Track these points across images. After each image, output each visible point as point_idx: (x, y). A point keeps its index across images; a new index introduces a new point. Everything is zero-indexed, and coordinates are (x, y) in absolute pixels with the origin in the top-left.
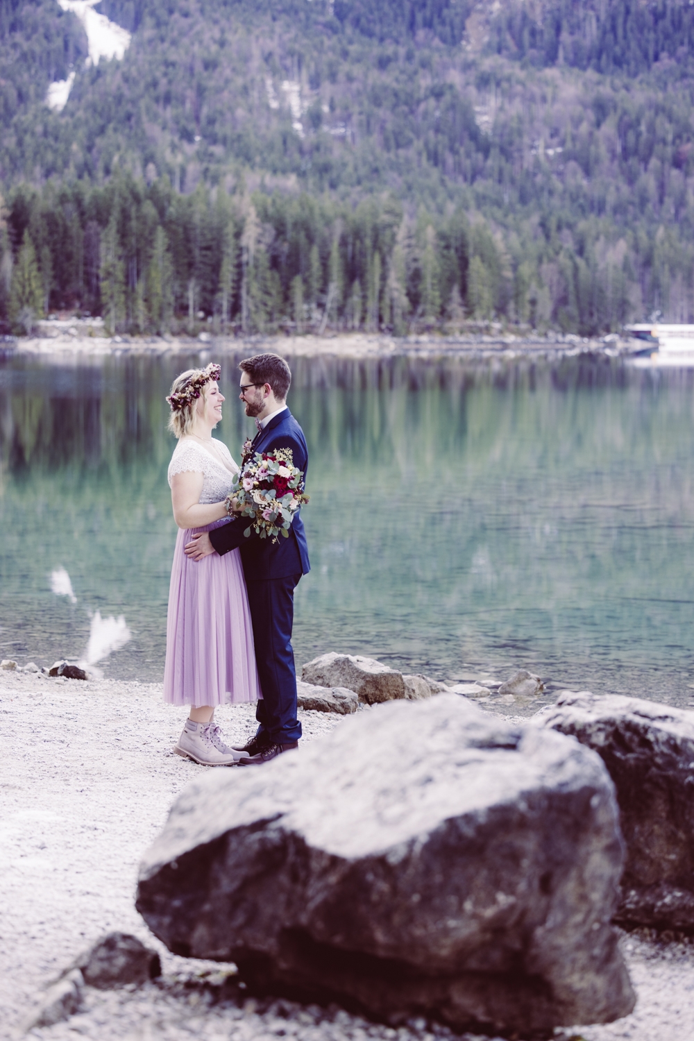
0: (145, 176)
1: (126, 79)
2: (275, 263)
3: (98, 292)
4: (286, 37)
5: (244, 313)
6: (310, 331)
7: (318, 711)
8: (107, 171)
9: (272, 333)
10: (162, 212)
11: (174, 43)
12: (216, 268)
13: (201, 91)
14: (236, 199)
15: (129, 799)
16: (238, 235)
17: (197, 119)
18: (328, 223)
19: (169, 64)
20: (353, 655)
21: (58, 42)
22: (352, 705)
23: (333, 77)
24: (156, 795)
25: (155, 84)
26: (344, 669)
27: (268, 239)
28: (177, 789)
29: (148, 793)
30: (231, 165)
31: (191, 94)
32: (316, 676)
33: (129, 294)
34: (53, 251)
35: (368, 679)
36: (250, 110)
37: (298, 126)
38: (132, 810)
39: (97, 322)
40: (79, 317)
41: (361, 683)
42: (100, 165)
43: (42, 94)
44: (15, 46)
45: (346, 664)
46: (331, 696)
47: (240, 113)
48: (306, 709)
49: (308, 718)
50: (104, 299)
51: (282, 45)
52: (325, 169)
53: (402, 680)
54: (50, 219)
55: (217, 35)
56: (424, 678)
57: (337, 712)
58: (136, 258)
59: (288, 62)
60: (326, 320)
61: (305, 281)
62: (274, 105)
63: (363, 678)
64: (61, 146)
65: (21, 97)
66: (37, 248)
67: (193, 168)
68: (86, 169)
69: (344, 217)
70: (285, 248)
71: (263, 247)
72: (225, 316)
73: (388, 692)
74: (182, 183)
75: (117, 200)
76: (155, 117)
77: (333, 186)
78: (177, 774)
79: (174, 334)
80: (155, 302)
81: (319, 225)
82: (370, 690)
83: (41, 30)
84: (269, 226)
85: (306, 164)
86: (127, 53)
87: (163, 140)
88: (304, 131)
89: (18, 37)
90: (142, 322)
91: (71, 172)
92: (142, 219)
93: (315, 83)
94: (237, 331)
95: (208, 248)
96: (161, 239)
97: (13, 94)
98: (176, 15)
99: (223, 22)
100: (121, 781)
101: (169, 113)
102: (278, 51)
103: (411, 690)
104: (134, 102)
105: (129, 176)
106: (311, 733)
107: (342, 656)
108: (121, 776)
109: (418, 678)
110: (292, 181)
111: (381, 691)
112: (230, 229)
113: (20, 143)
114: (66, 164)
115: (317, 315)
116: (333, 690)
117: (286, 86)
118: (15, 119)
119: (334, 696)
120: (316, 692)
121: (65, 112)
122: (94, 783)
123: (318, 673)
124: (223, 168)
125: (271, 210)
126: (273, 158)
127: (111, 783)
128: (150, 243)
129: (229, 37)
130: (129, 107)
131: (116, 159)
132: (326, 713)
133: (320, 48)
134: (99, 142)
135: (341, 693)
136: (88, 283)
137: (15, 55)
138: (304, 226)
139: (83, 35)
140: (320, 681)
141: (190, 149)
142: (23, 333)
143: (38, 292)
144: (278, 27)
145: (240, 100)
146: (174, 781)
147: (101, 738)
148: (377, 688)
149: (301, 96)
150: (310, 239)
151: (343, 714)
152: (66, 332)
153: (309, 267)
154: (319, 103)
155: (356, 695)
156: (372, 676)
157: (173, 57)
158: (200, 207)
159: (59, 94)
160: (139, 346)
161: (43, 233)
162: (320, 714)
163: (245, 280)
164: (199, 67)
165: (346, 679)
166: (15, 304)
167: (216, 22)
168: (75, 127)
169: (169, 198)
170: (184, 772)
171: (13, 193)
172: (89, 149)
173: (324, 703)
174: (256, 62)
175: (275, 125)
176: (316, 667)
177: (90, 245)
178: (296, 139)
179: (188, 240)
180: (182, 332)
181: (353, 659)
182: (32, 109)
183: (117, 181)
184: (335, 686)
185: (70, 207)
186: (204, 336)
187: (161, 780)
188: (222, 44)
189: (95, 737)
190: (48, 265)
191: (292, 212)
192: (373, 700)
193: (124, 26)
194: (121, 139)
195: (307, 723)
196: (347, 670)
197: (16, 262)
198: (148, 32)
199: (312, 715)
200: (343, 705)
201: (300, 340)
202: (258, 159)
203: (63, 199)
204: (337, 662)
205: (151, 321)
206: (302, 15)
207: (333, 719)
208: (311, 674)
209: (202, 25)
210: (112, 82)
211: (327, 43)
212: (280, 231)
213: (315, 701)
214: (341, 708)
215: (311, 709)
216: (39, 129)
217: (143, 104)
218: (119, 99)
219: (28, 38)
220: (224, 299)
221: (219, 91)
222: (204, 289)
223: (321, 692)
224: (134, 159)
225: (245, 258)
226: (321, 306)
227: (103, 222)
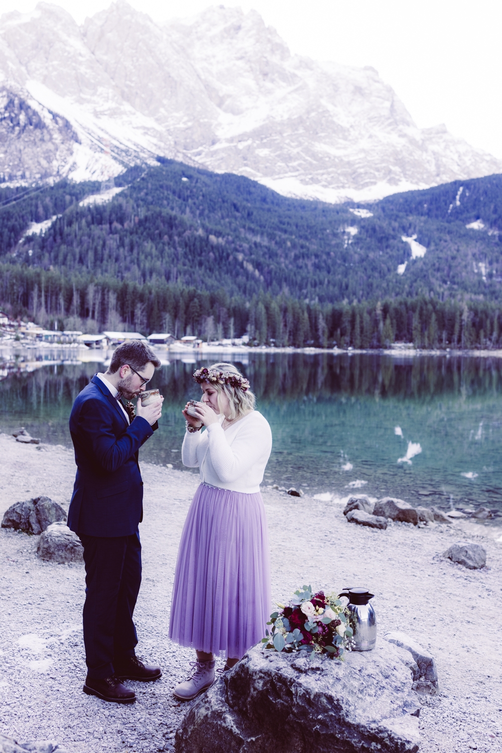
0: (430, 295)
1: (424, 263)
2: (474, 325)
3: (411, 334)
4: (481, 248)
5: (463, 342)
6: (486, 348)
8: (417, 294)
9: (472, 349)
10: (434, 307)
11: (441, 251)
12: (453, 326)
13: (450, 267)
14: (461, 303)
16: (461, 315)
17: (448, 276)
18: (494, 311)
19: (439, 258)
21: (401, 252)
23: (497, 261)
25: (434, 265)
27: (472, 317)
30: (460, 291)
31: (446, 268)
33: (422, 335)
34: (397, 321)
36: (467, 273)
37: (484, 278)
39: (411, 345)
40: (405, 342)
42: (414, 292)
43: (396, 269)
44: (387, 253)
47: (464, 274)
50: (414, 337)
51: (479, 251)
52: (493, 293)
54: (396, 310)
55: (456, 247)
58: (425, 323)
59: (481, 256)
60: (492, 345)
61: (485, 331)
62: (476, 271)
64: (401, 286)
65: (389, 270)
66: (392, 320)
67: (446, 293)
68: (410, 294)
69: (499, 309)
70: (478, 320)
71: (470, 320)
72: (456, 343)
74: (443, 297)
75: (419, 304)
76: (433, 276)
77: (496, 298)
79: (438, 349)
80: (431, 338)
81: (490, 312)
83: (396, 248)
84: (472, 312)
85: (487, 291)
86: (425, 256)
87: (436, 283)
88: (487, 279)
89: (388, 250)
90: (426, 345)
91: (404, 295)
92: (427, 310)
93: (491, 263)
94: (460, 348)
95: (450, 320)
96: (434, 317)
97: (386, 269)
98: (442, 242)
99: (459, 244)
101: (439, 274)
102: (478, 253)
104: (427, 271)
105: (423, 296)
110: (481, 297)
112: (458, 313)
113: (388, 285)
114: (403, 292)
115: (488, 343)
117: (480, 264)
118: (386, 277)
121: (404, 275)
124: (457, 293)
125: (473, 307)
126: (475, 289)
128: (430, 318)
129: (461, 248)
130: (425, 273)
131: (420, 290)
133: (493, 251)
134: (415, 284)
136: (408, 331)
137: (387, 256)
138: (485, 312)
139: (410, 249)
141: (445, 286)
142: (386, 348)
143: (391, 334)
144: (478, 244)
145: (464, 269)
149: (486, 268)
150: (487, 316)
152: (400, 347)
153: (486, 326)
154: (492, 270)
157: (441, 255)
158: (448, 306)
159: (401, 269)
160: (425, 353)
161: (394, 315)
163: (463, 331)
164: (449, 259)
166: (383, 338)
167: (456, 243)
168: (407, 279)
169: (437, 303)
171: (384, 302)
172: (411, 287)
174: (470, 257)
175: (476, 278)
177: (409, 319)
178: (483, 282)
179: (443, 317)
180: (440, 348)
182: (392, 274)
183: (419, 298)
185: (403, 306)
186: (448, 350)
188: (458, 251)
190: (395, 325)
191: (481, 307)
193: (424, 245)
194: (422, 283)
197: (384, 324)
198: (432, 247)
201: (482, 352)
202: (469, 290)
203: (401, 303)
205: (430, 344)
206: (487, 240)
209: (451, 244)
210: (420, 265)
211: (496, 249)
212: (476, 314)
216: (394, 280)
217: (430, 272)
218: (422, 270)
219: (392, 250)
220: (456, 337)
221: (456, 267)
222: (448, 334)
224: (426, 290)
225: (463, 323)
226: (490, 340)
227: (414, 311)
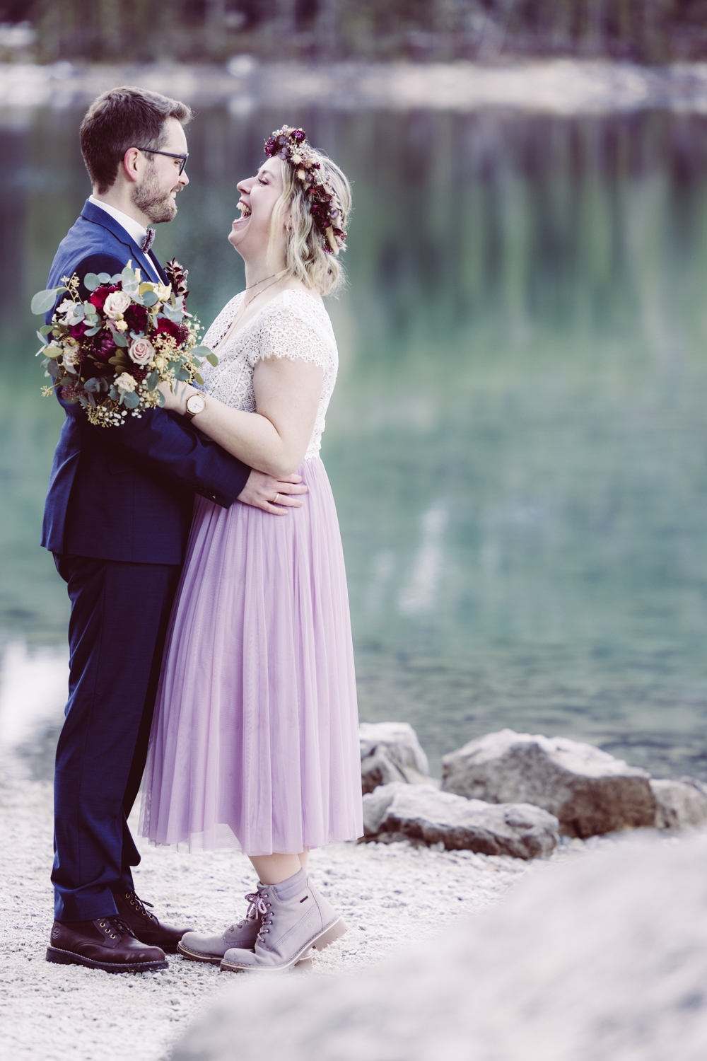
7: (475, 852)
15: (80, 1032)
20: (548, 736)
22: (545, 841)
24: (136, 1024)
26: (528, 767)
28: (180, 1013)
29: (121, 1022)
32: (470, 781)
35: (579, 787)
38: (88, 1055)
39: (18, 36)
41: (564, 795)
45: (534, 755)
46: (501, 821)
48: (449, 848)
49: (454, 868)
53: (649, 789)
56: (695, 787)
57: (515, 854)
63: (570, 785)
72: (285, 22)
73: (622, 814)
78: (180, 983)
79: (180, 59)
82: (583, 811)
90: (111, 33)
100: (64, 995)
103: (668, 812)
106: (460, 899)
107: (525, 739)
108: (65, 985)
109: (683, 787)
111: (606, 812)
116: (507, 811)
119: (508, 822)
120: (470, 814)
122: (9, 1000)
123: (476, 774)
127: (43, 1000)
132: (492, 858)
135: (521, 816)
140: (479, 791)
146: (174, 997)
147: (23, 906)
148: (597, 807)
151: (524, 858)
155: (554, 820)
156: (587, 781)
160: (104, 83)
162: (478, 859)
165: (534, 788)
170: (195, 977)
173: (488, 837)
176: (470, 761)
180: (196, 56)
181: (547, 744)
184: (510, 801)
186: (240, 66)
187: (146, 994)
189: (11, 904)
192: (589, 831)
195: (452, 877)
196: (536, 769)
199: (461, 862)
200: (526, 841)
204: (514, 753)
207: (506, 870)
208: (460, 776)
213: (467, 833)
214: (521, 848)
215: (459, 848)
223: (481, 814)
